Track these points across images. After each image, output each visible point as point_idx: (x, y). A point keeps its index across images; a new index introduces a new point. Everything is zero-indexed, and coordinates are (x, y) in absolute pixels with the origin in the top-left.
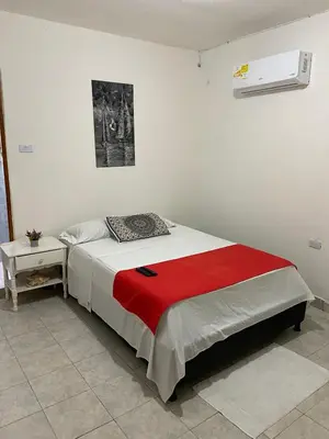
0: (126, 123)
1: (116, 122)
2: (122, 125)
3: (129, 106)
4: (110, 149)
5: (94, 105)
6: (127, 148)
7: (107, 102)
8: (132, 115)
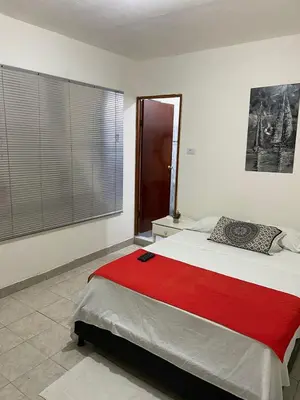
0: (285, 126)
1: (273, 126)
2: (280, 128)
3: (292, 107)
4: (262, 154)
5: (251, 112)
6: (284, 154)
7: (265, 106)
8: (295, 116)
